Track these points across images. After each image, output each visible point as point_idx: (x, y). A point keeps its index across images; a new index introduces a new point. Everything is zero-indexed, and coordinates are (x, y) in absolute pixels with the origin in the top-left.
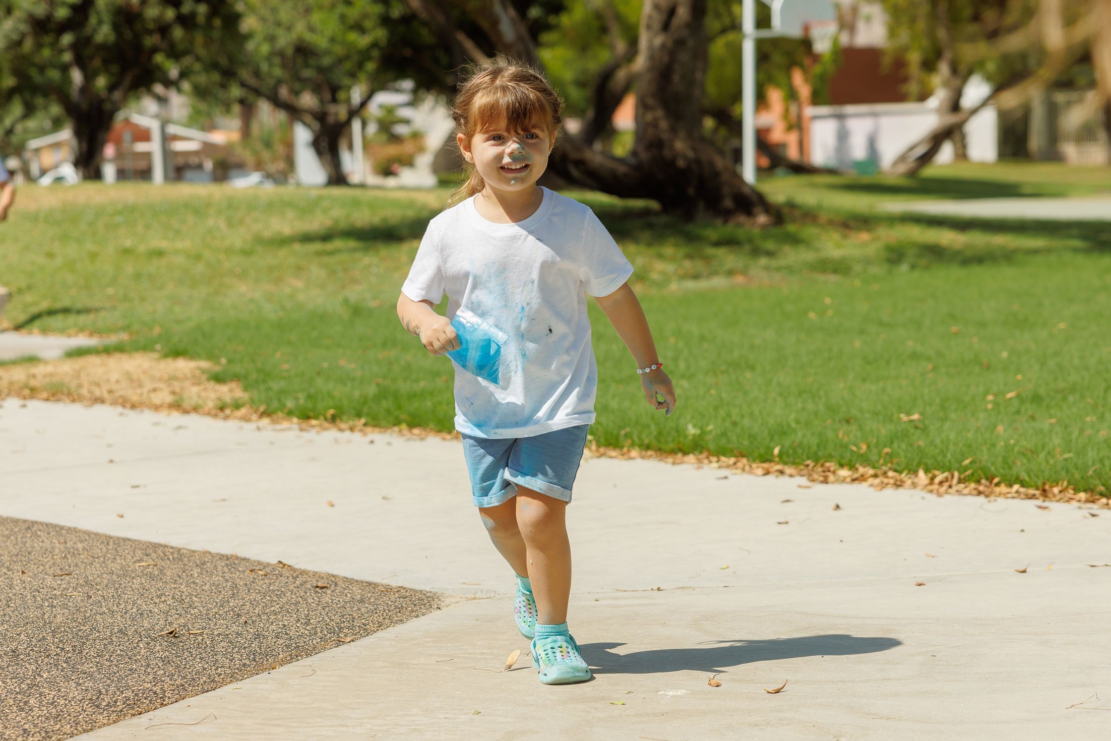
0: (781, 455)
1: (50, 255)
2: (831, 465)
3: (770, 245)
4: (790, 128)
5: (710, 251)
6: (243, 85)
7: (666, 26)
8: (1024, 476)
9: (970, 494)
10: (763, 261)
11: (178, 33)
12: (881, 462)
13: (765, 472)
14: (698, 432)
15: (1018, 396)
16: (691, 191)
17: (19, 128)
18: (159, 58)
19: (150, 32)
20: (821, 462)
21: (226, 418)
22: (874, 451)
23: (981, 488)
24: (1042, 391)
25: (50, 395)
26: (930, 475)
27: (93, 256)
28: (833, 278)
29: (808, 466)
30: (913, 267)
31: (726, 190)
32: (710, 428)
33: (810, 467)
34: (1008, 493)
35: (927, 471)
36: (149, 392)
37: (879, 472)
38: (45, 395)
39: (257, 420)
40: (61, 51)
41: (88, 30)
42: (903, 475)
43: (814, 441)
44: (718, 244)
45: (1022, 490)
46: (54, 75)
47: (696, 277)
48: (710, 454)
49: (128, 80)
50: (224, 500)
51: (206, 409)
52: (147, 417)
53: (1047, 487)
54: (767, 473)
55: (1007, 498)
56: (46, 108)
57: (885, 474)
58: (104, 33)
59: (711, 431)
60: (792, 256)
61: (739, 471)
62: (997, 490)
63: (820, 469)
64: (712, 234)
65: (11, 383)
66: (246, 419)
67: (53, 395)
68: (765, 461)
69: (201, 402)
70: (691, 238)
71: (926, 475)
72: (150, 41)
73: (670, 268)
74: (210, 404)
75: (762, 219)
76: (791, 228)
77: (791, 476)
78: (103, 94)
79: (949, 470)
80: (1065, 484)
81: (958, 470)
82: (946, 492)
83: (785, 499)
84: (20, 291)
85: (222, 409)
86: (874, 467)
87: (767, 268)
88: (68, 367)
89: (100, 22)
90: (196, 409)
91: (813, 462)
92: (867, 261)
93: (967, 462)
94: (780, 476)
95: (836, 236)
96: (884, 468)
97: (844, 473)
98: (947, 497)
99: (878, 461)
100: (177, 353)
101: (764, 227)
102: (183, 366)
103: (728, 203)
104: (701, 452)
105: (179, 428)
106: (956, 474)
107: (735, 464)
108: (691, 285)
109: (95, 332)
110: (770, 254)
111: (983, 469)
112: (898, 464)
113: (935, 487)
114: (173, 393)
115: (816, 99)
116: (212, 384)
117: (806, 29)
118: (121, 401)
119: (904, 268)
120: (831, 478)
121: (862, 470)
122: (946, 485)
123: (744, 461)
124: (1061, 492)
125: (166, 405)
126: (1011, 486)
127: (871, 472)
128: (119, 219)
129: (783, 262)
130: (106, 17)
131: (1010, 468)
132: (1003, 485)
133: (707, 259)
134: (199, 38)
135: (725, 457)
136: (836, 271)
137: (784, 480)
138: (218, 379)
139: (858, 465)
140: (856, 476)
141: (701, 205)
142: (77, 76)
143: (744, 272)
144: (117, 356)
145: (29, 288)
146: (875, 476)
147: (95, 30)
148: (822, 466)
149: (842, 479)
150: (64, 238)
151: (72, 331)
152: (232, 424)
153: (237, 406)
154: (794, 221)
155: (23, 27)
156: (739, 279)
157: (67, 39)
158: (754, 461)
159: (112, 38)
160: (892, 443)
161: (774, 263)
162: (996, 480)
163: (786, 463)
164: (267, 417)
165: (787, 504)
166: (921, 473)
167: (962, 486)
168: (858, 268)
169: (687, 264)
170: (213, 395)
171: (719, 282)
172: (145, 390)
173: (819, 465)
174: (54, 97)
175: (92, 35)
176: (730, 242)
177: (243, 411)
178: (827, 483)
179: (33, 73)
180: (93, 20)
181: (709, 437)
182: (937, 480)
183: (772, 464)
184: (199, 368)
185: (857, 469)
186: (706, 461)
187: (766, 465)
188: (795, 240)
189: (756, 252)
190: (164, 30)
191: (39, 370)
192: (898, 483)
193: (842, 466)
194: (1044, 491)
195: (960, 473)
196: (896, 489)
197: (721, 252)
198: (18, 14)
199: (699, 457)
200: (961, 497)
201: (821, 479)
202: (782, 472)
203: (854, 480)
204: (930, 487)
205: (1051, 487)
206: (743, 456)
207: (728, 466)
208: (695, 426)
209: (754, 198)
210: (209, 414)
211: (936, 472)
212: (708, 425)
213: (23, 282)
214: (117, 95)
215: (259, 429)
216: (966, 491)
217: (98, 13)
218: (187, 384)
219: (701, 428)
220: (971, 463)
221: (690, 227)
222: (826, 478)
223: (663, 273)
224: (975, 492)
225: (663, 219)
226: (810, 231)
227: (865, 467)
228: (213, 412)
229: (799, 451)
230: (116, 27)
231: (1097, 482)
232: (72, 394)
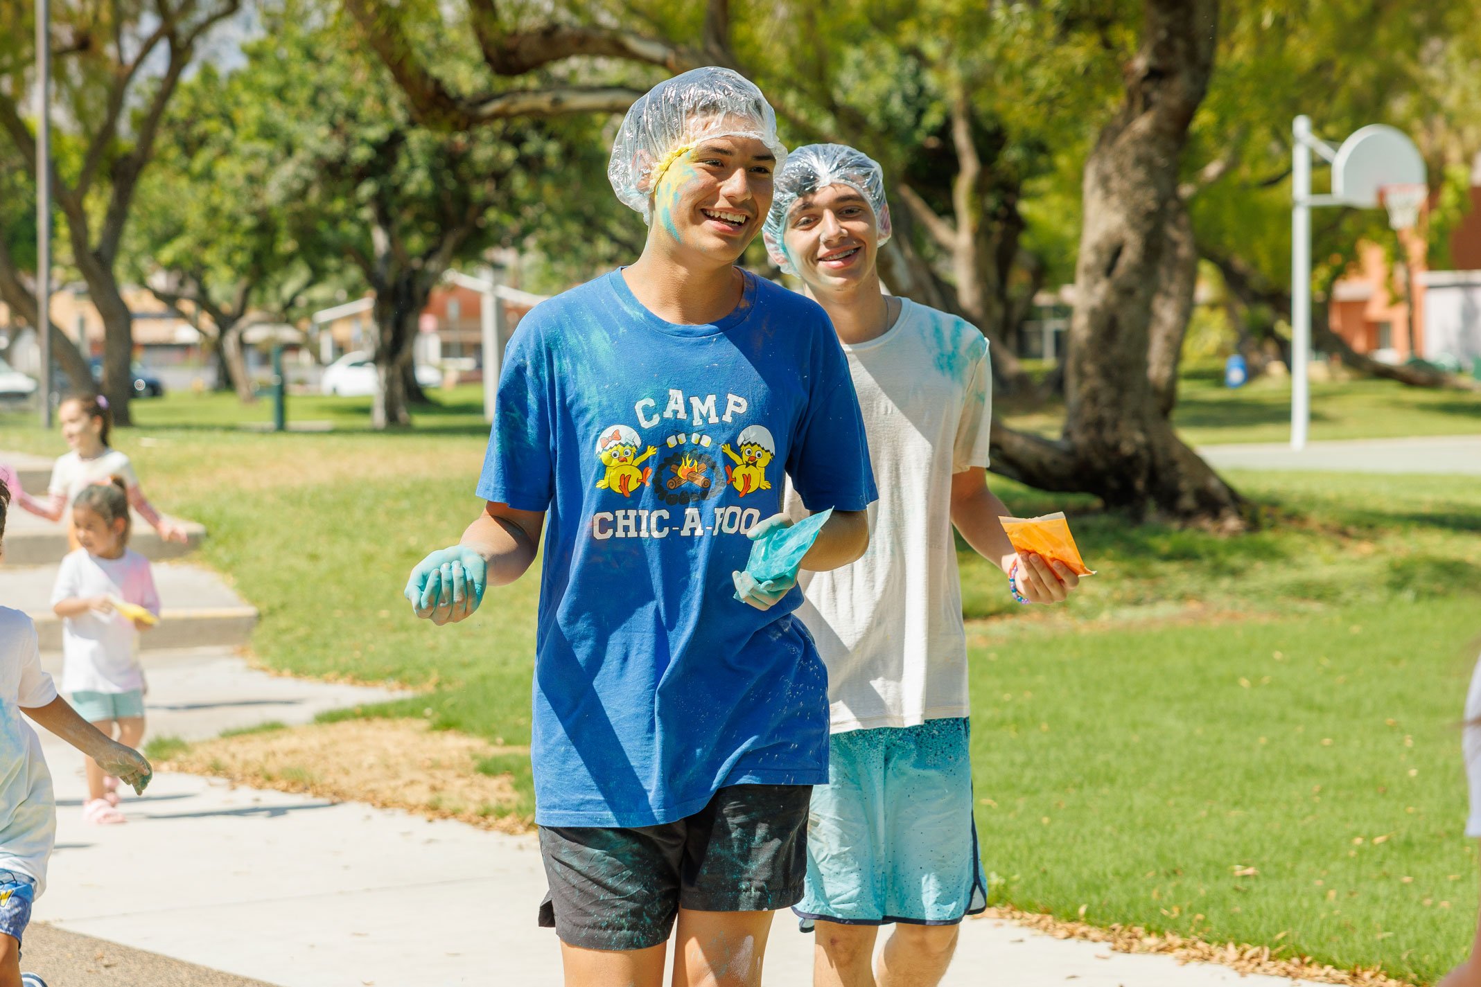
0: (1087, 914)
1: (314, 557)
2: (1140, 930)
3: (1237, 560)
4: (1395, 301)
5: (1159, 567)
6: (613, 239)
7: (1109, 270)
8: (1336, 959)
9: (1277, 975)
10: (1226, 582)
11: (519, 182)
12: (1192, 930)
13: (1068, 934)
14: (1003, 881)
15: (1388, 841)
16: (1140, 484)
17: (302, 300)
18: (492, 215)
19: (479, 178)
20: (1130, 925)
21: (488, 828)
22: (1187, 917)
23: (1291, 968)
24: (1416, 836)
25: (290, 784)
26: (1241, 949)
27: (369, 559)
28: (1316, 607)
29: (1114, 930)
30: (1419, 596)
31: (1184, 485)
32: (1016, 877)
33: (1117, 931)
34: (1317, 976)
35: (1237, 945)
36: (406, 785)
37: (1189, 942)
38: (283, 784)
39: (523, 833)
40: (360, 206)
41: (395, 178)
42: (1213, 946)
43: (1125, 898)
44: (1168, 558)
45: (1333, 972)
46: (351, 230)
47: (1137, 602)
48: (1015, 908)
49: (450, 242)
50: (457, 955)
51: (467, 814)
52: (399, 820)
53: (1359, 971)
54: (1071, 935)
55: (1315, 981)
56: (340, 271)
57: (1194, 945)
58: (418, 181)
59: (1018, 881)
60: (1265, 575)
61: (1040, 932)
62: (1307, 970)
63: (1127, 934)
64: (1162, 544)
65: (246, 764)
66: (510, 832)
67: (293, 784)
68: (1070, 921)
69: (461, 805)
70: (1136, 550)
71: (1237, 949)
72: (480, 191)
73: (1101, 590)
74: (472, 808)
75: (1232, 523)
76: (1267, 536)
77: (1094, 941)
78: (416, 263)
79: (1261, 944)
80: (1378, 968)
81: (1269, 946)
82: (1253, 971)
83: (1071, 974)
84: (272, 612)
85: (485, 816)
86: (1183, 936)
87: (1230, 592)
88: (315, 739)
89: (413, 167)
90: (455, 813)
91: (1120, 925)
92: (1363, 585)
93: (1280, 936)
94: (1082, 941)
95: (1326, 549)
96: (1194, 938)
97: (1152, 941)
98: (1251, 977)
99: (1188, 929)
100: (446, 725)
101: (1234, 533)
102: (454, 745)
103: (1188, 502)
104: (1005, 906)
105: (430, 841)
106: (1267, 950)
107: (1039, 921)
108: (1127, 613)
109: (358, 678)
110: (1235, 573)
111: (1297, 947)
112: (1209, 933)
113: (1244, 963)
114: (434, 789)
115: (1433, 261)
116: (480, 778)
117: (1381, 195)
118: (370, 796)
119: (1408, 595)
120: (1136, 945)
121: (1170, 938)
122: (1256, 961)
123: (1049, 918)
124: (1372, 977)
125: (422, 807)
126: (1322, 967)
127: (1178, 941)
128: (405, 504)
129: (1251, 584)
130: (420, 160)
131: (1322, 945)
132: (1315, 966)
133: (1152, 577)
134: (548, 188)
135: (1030, 913)
136: (1319, 597)
137: (1086, 945)
138: (488, 769)
139: (1167, 933)
140: (1163, 945)
141: (1151, 504)
142: (380, 240)
143: (1199, 596)
144: (378, 722)
145: (283, 606)
146: (1184, 946)
147: (406, 178)
148: (1130, 931)
149: (1147, 948)
150: (333, 531)
151: (331, 675)
152: (494, 836)
153: (502, 814)
154: (1272, 527)
155: (307, 173)
156: (1193, 606)
157: (367, 189)
158: (1060, 920)
159: (428, 187)
160: (1207, 907)
161: (1241, 585)
162: (1308, 959)
163: (1092, 924)
164: (534, 830)
165: (1073, 980)
166: (1231, 947)
167: (1272, 963)
168: (1348, 595)
169: (1127, 584)
170: (476, 795)
171: (1165, 610)
172: (400, 782)
173: (1126, 929)
174: (351, 258)
175: (402, 183)
176: (1185, 555)
177: (507, 821)
178: (1129, 953)
179: (322, 226)
180: (403, 164)
181: (1014, 888)
182: (1247, 955)
183: (1077, 925)
184: (470, 749)
185: (1165, 937)
186: (1008, 916)
187: (1070, 926)
188: (1271, 554)
189: (1218, 570)
190: (499, 176)
191: (283, 743)
192: (1206, 956)
193: (1149, 933)
194: (1355, 975)
195: (1271, 949)
196: (1201, 964)
197: (1172, 568)
198: (300, 154)
199: (1002, 911)
200: (1267, 978)
201: (1125, 947)
202: (1085, 936)
203: (1159, 950)
204: (1238, 964)
205: (1363, 971)
206: (1049, 912)
207: (1030, 925)
208: (999, 874)
209: (1224, 496)
210: (469, 821)
211: (1247, 946)
212: (1014, 874)
213: (276, 601)
214: (433, 266)
215: (521, 847)
216: (1274, 971)
217: (410, 156)
218: (452, 774)
219: (1007, 878)
220: (1283, 938)
221: (1135, 533)
222: (1130, 945)
223: (1093, 597)
224: (1283, 973)
225: (1104, 520)
226: (1292, 541)
227: (1174, 935)
228: (475, 819)
229: (1107, 910)
230: (434, 173)
231: (1409, 969)
232: (314, 785)
